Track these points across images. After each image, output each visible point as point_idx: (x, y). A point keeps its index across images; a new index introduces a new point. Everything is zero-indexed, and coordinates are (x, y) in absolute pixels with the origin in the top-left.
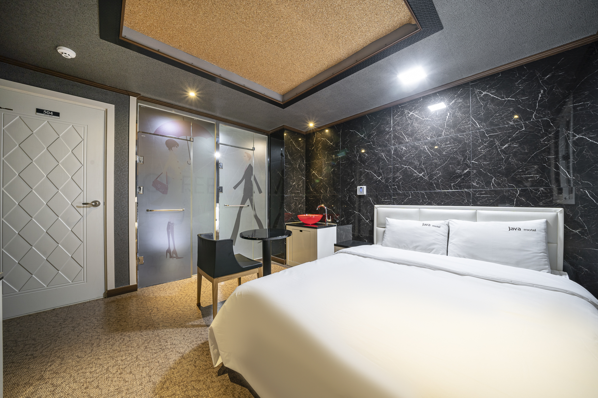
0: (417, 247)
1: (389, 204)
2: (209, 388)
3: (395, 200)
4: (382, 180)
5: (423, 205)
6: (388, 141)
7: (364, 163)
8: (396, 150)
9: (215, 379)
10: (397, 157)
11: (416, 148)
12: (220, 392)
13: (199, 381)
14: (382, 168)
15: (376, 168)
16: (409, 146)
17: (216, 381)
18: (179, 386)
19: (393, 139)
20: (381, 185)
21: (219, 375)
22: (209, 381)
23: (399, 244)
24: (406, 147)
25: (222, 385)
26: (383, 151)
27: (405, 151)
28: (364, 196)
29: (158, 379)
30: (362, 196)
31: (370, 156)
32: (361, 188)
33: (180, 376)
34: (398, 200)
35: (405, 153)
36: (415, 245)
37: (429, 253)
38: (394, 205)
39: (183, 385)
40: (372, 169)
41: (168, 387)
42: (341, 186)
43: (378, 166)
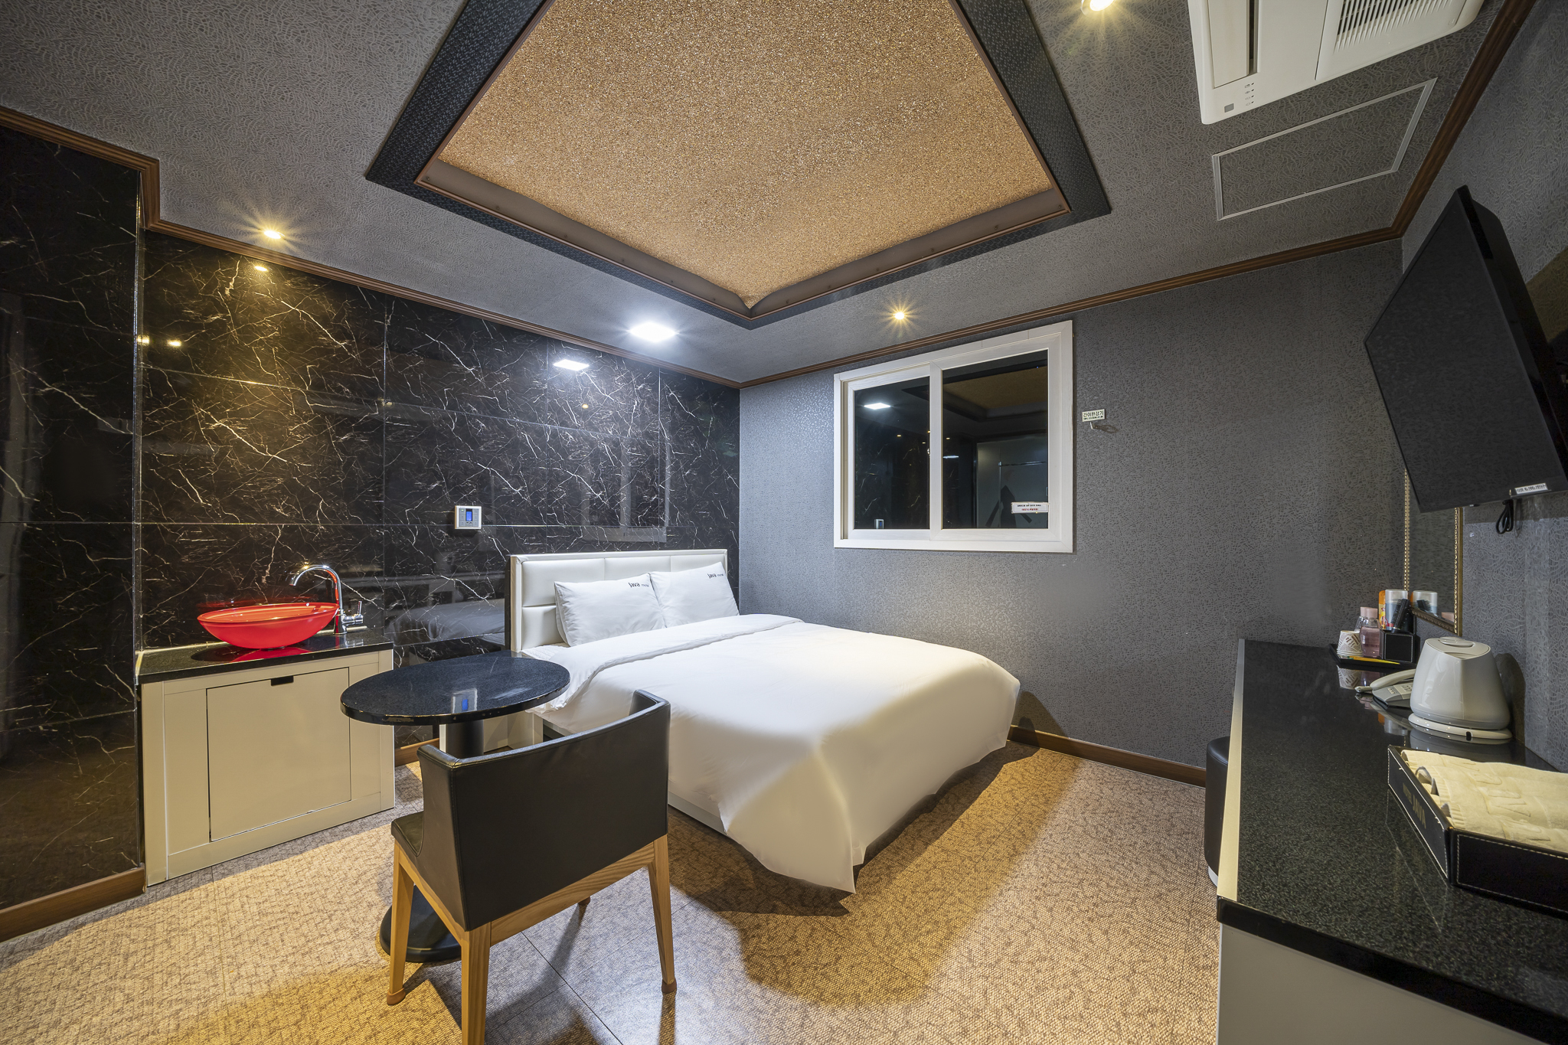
0: (636, 624)
1: (540, 552)
2: (877, 915)
3: (552, 543)
4: (523, 496)
5: (601, 551)
6: (538, 409)
7: (475, 445)
8: (554, 435)
9: (856, 913)
10: (557, 451)
11: (592, 444)
12: (878, 899)
13: (869, 935)
14: (525, 468)
15: (509, 464)
16: (579, 436)
17: (861, 911)
18: (893, 960)
19: (550, 410)
20: (521, 508)
21: (847, 912)
22: (863, 921)
23: (609, 629)
24: (573, 436)
25: (865, 901)
26: (526, 429)
27: (573, 443)
28: (475, 532)
29: (895, 1010)
30: (471, 534)
31: (493, 431)
32: (468, 510)
33: (872, 972)
34: (558, 543)
35: (572, 448)
36: (633, 622)
37: (651, 629)
38: (551, 553)
39: (888, 955)
40: (496, 464)
41: (903, 977)
42: (386, 500)
43: (514, 461)
